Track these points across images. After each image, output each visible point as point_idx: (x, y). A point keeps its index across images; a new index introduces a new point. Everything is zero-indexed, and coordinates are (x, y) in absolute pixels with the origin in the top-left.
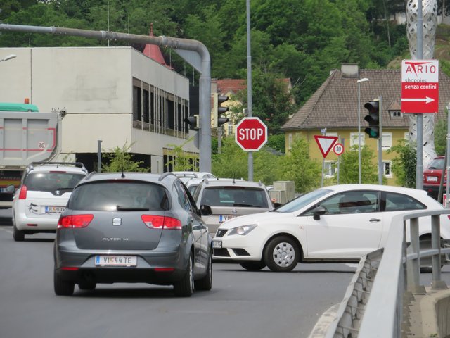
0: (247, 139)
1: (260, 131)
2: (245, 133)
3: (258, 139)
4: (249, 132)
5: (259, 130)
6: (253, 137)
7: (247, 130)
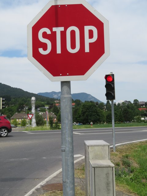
0: (59, 51)
1: (91, 32)
2: (52, 37)
3: (87, 50)
4: (63, 34)
5: (87, 28)
6: (73, 46)
7: (58, 30)
